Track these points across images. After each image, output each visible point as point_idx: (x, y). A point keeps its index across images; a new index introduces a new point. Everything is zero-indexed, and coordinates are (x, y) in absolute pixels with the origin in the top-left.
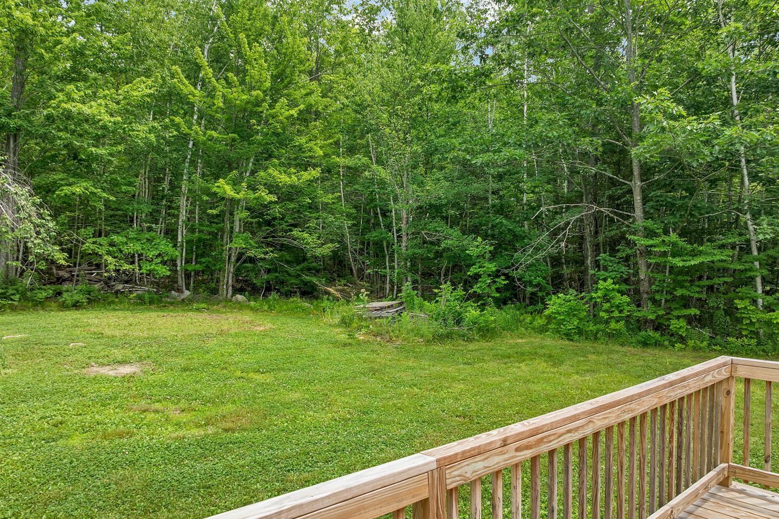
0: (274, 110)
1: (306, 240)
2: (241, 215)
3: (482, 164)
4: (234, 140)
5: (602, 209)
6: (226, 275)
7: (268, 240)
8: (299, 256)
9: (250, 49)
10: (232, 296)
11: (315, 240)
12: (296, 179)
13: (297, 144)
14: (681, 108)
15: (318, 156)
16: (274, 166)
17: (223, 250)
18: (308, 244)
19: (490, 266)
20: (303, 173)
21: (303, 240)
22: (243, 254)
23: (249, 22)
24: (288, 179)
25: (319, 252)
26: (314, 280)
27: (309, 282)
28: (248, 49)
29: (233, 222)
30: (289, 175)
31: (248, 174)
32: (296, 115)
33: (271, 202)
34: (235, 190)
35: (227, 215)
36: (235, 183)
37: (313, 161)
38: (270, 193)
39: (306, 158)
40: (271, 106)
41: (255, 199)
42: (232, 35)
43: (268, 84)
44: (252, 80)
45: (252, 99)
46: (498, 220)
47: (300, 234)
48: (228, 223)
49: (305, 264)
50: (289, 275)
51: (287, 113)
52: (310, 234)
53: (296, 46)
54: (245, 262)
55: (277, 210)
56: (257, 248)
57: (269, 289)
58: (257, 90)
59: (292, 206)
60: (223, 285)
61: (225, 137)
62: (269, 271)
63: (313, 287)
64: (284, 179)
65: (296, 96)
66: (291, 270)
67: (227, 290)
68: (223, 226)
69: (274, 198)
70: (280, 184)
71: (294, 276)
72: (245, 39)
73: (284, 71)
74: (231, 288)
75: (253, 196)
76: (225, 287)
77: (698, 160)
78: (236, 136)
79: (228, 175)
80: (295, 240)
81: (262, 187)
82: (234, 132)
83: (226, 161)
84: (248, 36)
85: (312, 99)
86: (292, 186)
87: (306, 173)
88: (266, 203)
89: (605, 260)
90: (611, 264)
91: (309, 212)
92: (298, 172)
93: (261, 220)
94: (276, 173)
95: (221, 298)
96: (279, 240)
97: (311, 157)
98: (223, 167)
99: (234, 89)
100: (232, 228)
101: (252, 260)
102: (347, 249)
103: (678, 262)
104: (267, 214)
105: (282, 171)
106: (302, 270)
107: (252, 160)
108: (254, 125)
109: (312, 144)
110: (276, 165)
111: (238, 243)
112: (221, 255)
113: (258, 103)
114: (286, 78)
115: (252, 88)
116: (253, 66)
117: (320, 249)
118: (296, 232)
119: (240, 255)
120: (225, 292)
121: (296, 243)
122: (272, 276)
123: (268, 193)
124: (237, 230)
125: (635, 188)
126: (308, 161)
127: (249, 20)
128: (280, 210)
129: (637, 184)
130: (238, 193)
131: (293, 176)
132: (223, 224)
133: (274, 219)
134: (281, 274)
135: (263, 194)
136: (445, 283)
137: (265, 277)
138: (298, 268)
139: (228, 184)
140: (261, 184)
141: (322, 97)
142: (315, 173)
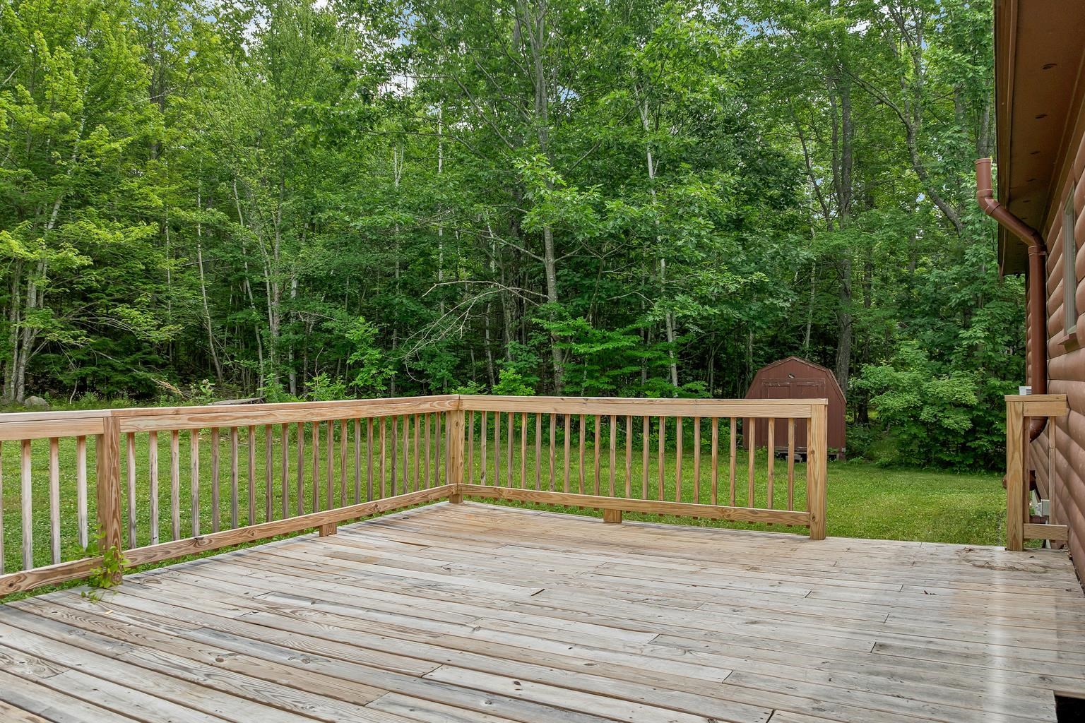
0: (88, 141)
1: (135, 320)
2: (38, 282)
3: (362, 227)
4: (26, 177)
5: (510, 289)
6: (14, 368)
7: (81, 319)
8: (129, 344)
9: (52, 54)
10: (24, 399)
11: (149, 320)
12: (122, 236)
13: (125, 188)
14: (559, 177)
15: (156, 208)
16: (90, 217)
17: (9, 333)
18: (138, 325)
19: (374, 352)
20: (132, 228)
21: (132, 320)
22: (43, 339)
23: (51, 15)
24: (110, 236)
25: (156, 336)
26: (151, 376)
27: (144, 379)
28: (49, 54)
29: (25, 293)
30: (112, 230)
31: (50, 227)
32: (121, 150)
33: (84, 267)
34: (28, 247)
35: (17, 283)
36: (27, 238)
37: (150, 213)
38: (82, 253)
39: (139, 208)
40: (85, 135)
41: (58, 260)
42: (24, 30)
43: (79, 105)
44: (55, 96)
45: (55, 123)
46: (397, 299)
47: (127, 311)
48: (18, 294)
49: (138, 355)
50: (113, 368)
51: (107, 146)
52: (142, 312)
53: (122, 56)
54: (45, 351)
55: (93, 279)
56: (62, 329)
57: (82, 388)
58: (63, 111)
59: (117, 272)
60: (10, 383)
61: (12, 172)
62: (81, 363)
63: (150, 386)
64: (105, 235)
65: (123, 123)
66: (117, 362)
67: (16, 391)
68: (11, 298)
69: (87, 261)
70: (98, 242)
71: (121, 371)
72: (44, 40)
73: (105, 87)
74: (22, 387)
75: (55, 257)
76: (12, 386)
77: (584, 234)
78: (29, 172)
79: (17, 226)
80: (120, 320)
81: (68, 244)
82: (27, 167)
83: (16, 206)
84: (48, 35)
85: (149, 129)
86: (118, 246)
87: (137, 230)
88: (75, 267)
89: (514, 348)
90: (520, 353)
91: (141, 282)
92: (127, 226)
93: (68, 291)
94: (92, 226)
95: (6, 401)
96: (98, 320)
97: (146, 208)
98: (12, 214)
99: (26, 107)
100: (23, 301)
101: (55, 347)
102: (208, 338)
103: (582, 348)
104: (78, 283)
105: (103, 225)
106: (134, 363)
107: (57, 207)
108: (58, 158)
109: (146, 189)
110: (92, 216)
111: (33, 322)
112: (7, 340)
113: (64, 130)
114: (109, 97)
115: (55, 107)
116: (56, 78)
117: (157, 333)
118: (122, 309)
119: (39, 340)
120: (13, 391)
121: (120, 323)
122: (89, 369)
123: (79, 254)
124: (33, 305)
125: (548, 265)
126: (142, 213)
127: (51, 11)
128: (98, 277)
129: (549, 261)
130: (31, 252)
131: (118, 233)
132: (9, 296)
133: (90, 290)
134: (102, 368)
135: (70, 255)
136: (320, 374)
137: (78, 371)
138: (127, 360)
139: (17, 238)
140: (68, 241)
141: (167, 126)
142: (151, 229)
